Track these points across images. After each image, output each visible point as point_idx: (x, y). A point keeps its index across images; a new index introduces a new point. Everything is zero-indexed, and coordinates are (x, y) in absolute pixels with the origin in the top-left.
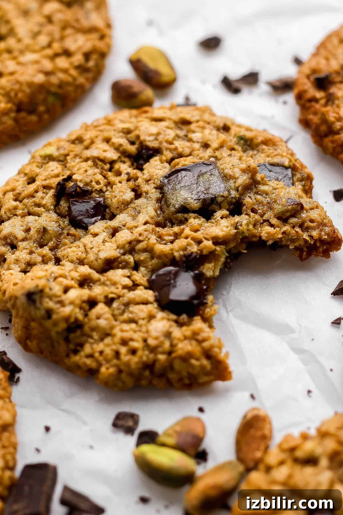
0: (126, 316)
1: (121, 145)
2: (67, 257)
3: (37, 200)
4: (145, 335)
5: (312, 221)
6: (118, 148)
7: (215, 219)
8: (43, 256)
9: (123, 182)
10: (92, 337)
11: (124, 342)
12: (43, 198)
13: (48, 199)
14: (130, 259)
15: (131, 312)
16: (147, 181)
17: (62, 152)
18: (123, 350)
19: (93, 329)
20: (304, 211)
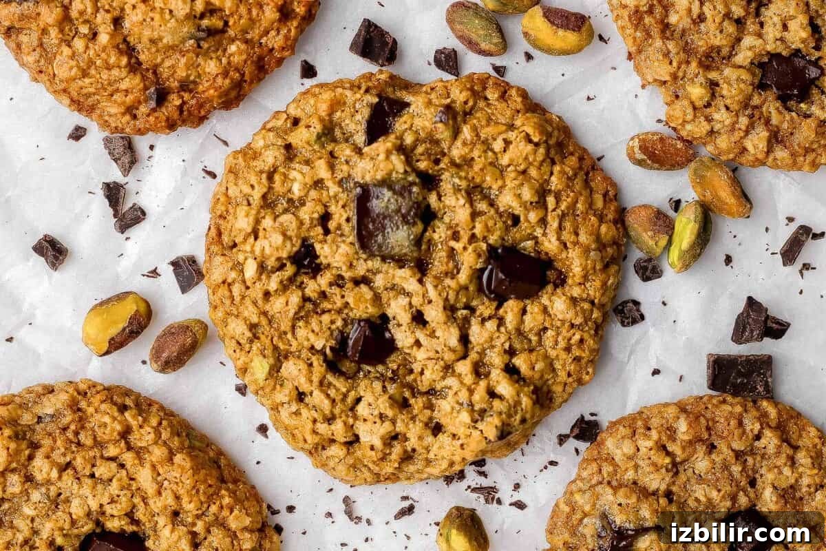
0: (534, 339)
1: (281, 282)
2: (435, 381)
3: (338, 398)
4: (567, 325)
5: (466, 103)
6: (285, 287)
7: (440, 209)
8: (425, 408)
9: (343, 293)
10: (548, 380)
11: (568, 349)
12: (337, 390)
13: (340, 384)
14: (462, 313)
15: (531, 330)
16: (351, 266)
17: (268, 352)
18: (576, 352)
19: (542, 377)
20: (453, 105)
